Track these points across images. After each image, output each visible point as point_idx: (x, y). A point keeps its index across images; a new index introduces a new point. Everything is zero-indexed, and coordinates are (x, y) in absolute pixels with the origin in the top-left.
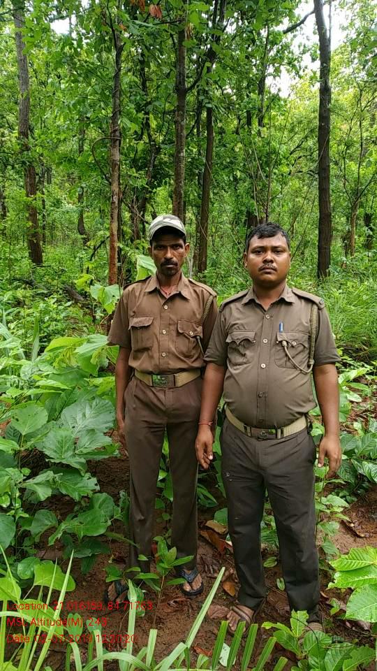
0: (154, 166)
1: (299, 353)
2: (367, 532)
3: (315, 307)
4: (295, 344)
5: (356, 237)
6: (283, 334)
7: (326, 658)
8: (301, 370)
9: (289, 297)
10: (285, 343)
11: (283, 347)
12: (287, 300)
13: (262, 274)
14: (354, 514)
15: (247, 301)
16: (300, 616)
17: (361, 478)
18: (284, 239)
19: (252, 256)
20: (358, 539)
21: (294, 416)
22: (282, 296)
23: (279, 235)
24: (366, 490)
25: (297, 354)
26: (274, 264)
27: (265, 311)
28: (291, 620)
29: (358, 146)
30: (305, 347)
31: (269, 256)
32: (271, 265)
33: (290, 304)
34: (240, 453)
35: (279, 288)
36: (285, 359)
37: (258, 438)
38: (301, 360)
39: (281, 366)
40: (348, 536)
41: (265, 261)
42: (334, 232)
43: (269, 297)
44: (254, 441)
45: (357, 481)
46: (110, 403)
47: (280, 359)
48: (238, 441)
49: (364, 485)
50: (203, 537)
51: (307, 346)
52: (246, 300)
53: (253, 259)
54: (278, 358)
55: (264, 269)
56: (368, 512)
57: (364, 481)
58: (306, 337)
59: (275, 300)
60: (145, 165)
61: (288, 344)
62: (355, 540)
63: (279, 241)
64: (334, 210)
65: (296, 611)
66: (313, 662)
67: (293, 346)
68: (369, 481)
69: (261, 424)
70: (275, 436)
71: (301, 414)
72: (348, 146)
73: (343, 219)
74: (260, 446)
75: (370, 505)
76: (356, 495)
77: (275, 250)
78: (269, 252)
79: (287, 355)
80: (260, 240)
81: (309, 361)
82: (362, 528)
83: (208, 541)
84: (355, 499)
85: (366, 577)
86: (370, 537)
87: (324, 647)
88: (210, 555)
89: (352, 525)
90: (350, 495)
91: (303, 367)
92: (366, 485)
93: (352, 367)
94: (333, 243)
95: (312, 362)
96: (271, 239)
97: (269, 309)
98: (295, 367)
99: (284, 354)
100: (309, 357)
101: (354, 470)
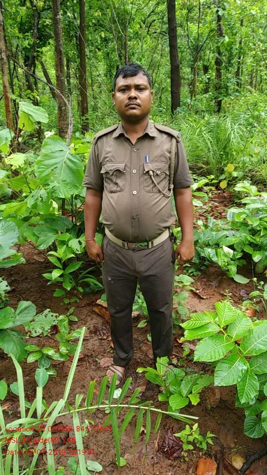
0: (38, 29)
1: (162, 180)
2: (208, 295)
3: (174, 140)
4: (159, 173)
5: (197, 84)
6: (149, 164)
7: (181, 386)
8: (164, 194)
9: (152, 132)
10: (151, 173)
11: (151, 176)
12: (151, 135)
13: (127, 110)
14: (199, 284)
15: (118, 135)
16: (162, 361)
17: (203, 259)
18: (146, 78)
19: (119, 95)
20: (202, 300)
21: (162, 230)
22: (147, 132)
23: (141, 74)
24: (207, 267)
25: (161, 181)
26: (138, 101)
27: (133, 145)
28: (157, 364)
29: (197, 9)
30: (166, 174)
31: (133, 93)
32: (135, 102)
33: (153, 138)
34: (120, 263)
35: (144, 124)
36: (152, 186)
37: (134, 250)
38: (163, 185)
39: (149, 192)
40: (196, 299)
41: (130, 98)
42: (182, 80)
43: (136, 132)
44: (131, 252)
45: (200, 261)
46: (13, 224)
47: (148, 186)
48: (117, 254)
49: (205, 263)
50: (95, 312)
51: (168, 173)
52: (116, 134)
53: (119, 97)
54: (146, 185)
55: (129, 105)
56: (208, 281)
57: (205, 260)
58: (167, 166)
59: (141, 135)
60: (30, 29)
61: (153, 173)
62: (200, 302)
63: (140, 79)
64: (181, 63)
65: (160, 357)
66: (173, 390)
67: (157, 175)
68: (208, 260)
69: (136, 240)
70: (147, 247)
71: (166, 228)
72: (190, 10)
73: (189, 70)
74: (136, 256)
75: (209, 276)
76: (200, 270)
77: (138, 88)
78: (133, 90)
79: (153, 182)
80: (123, 79)
81: (169, 186)
82: (205, 293)
83: (98, 314)
84: (200, 273)
85: (206, 331)
86: (210, 298)
87: (180, 379)
88: (100, 323)
89: (198, 291)
90: (196, 271)
91: (165, 192)
92: (206, 263)
93: (196, 181)
94: (182, 89)
95: (172, 186)
96: (134, 78)
97: (136, 143)
98: (160, 191)
99: (151, 182)
100: (169, 183)
101: (198, 254)
